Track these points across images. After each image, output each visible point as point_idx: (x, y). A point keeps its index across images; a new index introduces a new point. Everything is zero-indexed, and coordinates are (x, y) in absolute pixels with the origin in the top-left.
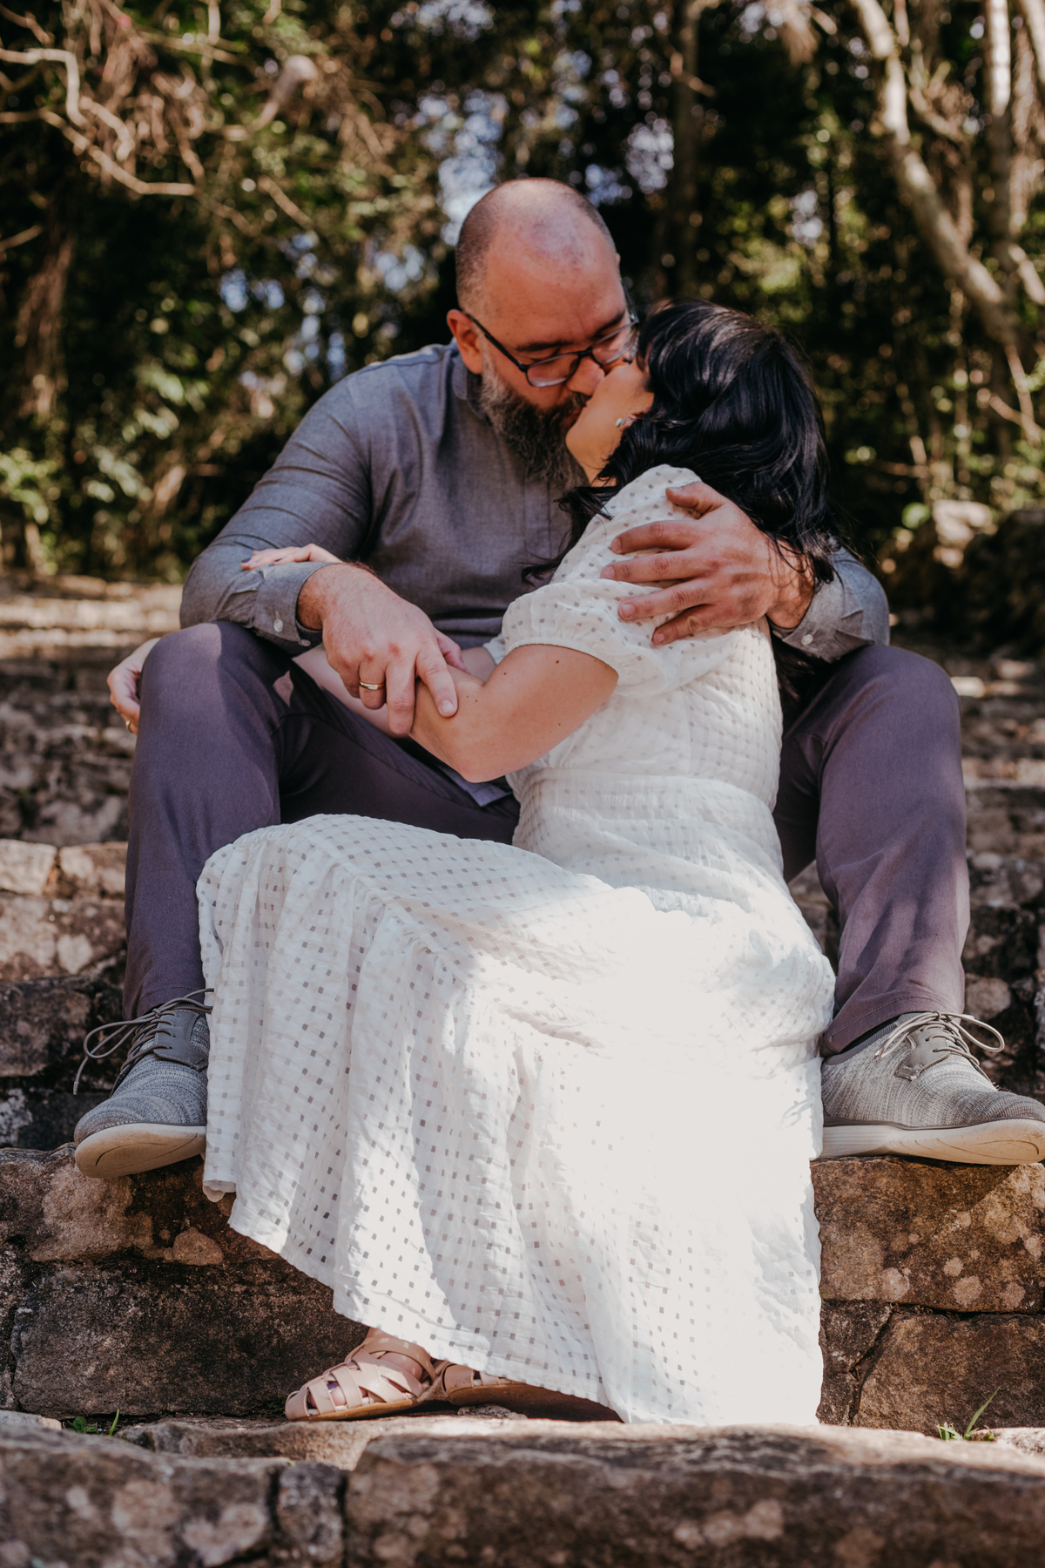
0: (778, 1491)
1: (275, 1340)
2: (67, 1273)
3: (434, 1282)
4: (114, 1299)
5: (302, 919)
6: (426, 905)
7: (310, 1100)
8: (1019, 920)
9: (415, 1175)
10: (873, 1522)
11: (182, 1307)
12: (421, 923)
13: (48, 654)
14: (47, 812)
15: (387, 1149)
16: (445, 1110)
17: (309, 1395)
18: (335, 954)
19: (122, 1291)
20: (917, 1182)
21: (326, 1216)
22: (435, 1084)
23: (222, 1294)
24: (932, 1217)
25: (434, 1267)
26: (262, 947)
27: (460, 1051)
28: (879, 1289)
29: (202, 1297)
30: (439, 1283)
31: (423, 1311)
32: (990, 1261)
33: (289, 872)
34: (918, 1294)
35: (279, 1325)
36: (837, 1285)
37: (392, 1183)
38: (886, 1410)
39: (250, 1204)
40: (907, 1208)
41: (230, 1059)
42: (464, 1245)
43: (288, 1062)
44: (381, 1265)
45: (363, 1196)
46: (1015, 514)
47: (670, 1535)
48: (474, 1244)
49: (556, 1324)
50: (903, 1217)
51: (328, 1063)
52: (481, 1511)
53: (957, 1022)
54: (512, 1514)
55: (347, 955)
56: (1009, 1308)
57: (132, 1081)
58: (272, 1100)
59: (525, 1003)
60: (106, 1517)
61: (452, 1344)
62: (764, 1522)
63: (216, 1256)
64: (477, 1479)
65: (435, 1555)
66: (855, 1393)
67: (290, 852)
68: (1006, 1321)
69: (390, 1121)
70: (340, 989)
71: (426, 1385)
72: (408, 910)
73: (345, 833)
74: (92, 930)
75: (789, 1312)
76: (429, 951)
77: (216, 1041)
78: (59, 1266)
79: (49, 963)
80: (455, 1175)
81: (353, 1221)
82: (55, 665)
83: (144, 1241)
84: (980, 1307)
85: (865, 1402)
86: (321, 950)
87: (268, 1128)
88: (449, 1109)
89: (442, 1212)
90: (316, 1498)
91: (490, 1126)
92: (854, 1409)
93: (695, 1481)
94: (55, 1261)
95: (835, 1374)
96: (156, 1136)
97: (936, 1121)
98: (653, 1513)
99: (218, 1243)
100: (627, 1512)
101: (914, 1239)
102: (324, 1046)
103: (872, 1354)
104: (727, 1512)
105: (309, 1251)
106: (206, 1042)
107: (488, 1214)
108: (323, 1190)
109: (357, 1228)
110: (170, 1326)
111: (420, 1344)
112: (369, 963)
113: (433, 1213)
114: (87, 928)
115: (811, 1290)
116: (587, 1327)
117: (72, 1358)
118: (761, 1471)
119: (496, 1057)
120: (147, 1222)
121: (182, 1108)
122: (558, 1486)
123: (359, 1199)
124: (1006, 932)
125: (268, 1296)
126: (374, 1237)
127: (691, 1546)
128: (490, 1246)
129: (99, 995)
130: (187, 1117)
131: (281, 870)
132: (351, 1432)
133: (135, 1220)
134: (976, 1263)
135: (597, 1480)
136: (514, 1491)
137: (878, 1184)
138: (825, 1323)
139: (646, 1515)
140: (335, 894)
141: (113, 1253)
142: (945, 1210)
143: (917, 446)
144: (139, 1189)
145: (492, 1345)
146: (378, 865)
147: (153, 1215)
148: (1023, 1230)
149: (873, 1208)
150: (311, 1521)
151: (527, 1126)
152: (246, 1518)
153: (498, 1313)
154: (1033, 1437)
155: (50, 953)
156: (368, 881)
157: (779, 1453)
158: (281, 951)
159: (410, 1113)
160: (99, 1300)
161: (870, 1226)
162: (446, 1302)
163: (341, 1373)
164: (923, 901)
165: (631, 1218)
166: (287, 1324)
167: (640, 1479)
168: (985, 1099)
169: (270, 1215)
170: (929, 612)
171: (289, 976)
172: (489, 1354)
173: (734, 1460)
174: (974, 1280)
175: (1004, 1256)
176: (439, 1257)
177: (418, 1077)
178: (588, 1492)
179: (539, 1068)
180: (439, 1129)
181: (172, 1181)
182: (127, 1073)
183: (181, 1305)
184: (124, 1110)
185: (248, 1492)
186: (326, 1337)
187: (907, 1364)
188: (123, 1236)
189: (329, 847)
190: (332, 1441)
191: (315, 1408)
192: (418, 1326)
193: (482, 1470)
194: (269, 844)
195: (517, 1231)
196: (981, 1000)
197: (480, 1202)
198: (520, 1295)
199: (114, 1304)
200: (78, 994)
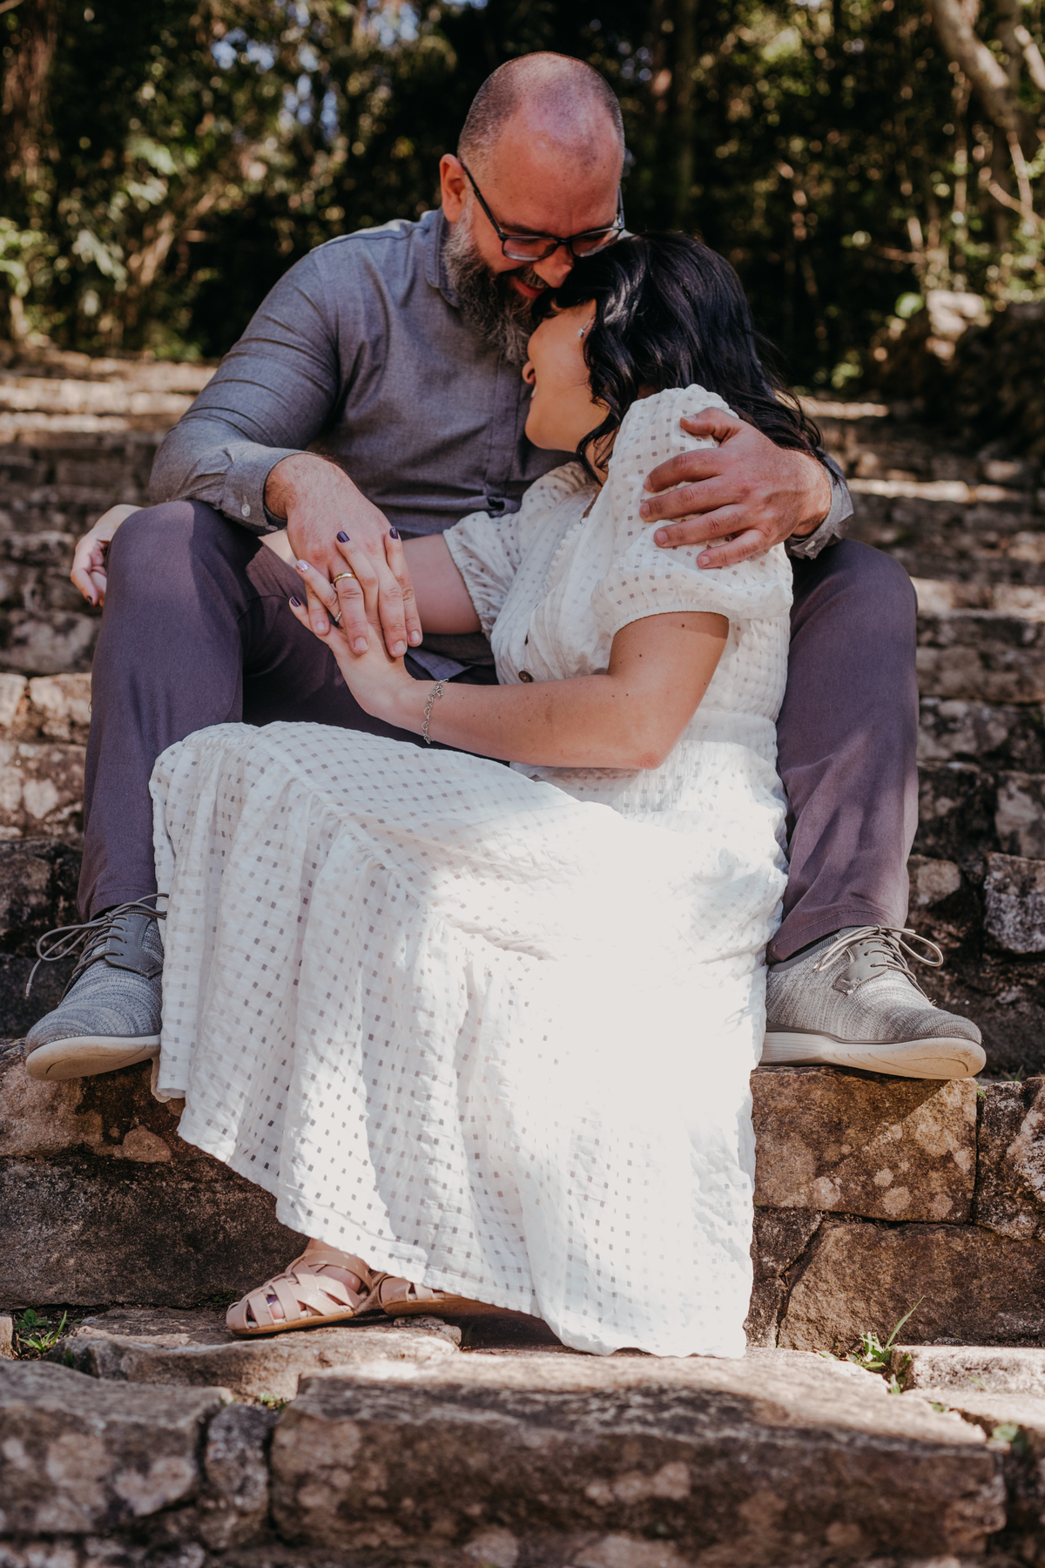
0: (686, 1454)
1: (221, 1236)
2: (18, 1168)
3: (376, 1194)
4: (64, 1194)
5: (257, 834)
6: (381, 821)
7: (260, 1013)
8: (978, 783)
9: (363, 1089)
10: (776, 1486)
11: (131, 1202)
12: (375, 839)
13: (29, 440)
14: (20, 632)
15: (335, 1064)
16: (393, 1025)
17: (249, 1308)
18: (288, 870)
19: (72, 1186)
20: (851, 1095)
21: (271, 1124)
22: (385, 1000)
23: (170, 1190)
24: (865, 1129)
25: (378, 1179)
26: (218, 853)
27: (410, 969)
28: (810, 1198)
29: (151, 1193)
30: (381, 1195)
31: (364, 1223)
32: (919, 1173)
33: (247, 785)
34: (849, 1203)
35: (225, 1222)
36: (770, 1192)
37: (339, 1097)
38: (813, 1315)
39: (198, 1113)
40: (840, 1119)
41: (186, 968)
42: (406, 1160)
43: (239, 976)
44: (325, 1178)
45: (309, 1110)
46: (1011, 305)
47: (582, 1492)
48: (416, 1158)
49: (491, 1238)
50: (836, 1129)
51: (278, 977)
52: (401, 1465)
53: (898, 936)
54: (430, 1469)
55: (300, 871)
56: (937, 1218)
57: (83, 986)
58: (222, 1013)
59: (477, 918)
60: (41, 1468)
61: (391, 1256)
62: (671, 1482)
63: (164, 1154)
64: (397, 1436)
65: (357, 1504)
66: (783, 1299)
67: (249, 764)
68: (933, 1231)
69: (339, 1037)
70: (291, 904)
71: (363, 1296)
72: (364, 826)
73: (304, 745)
74: (58, 774)
75: (724, 1223)
76: (383, 868)
77: (172, 948)
78: (11, 1161)
79: (15, 807)
80: (400, 1090)
81: (298, 1134)
82: (35, 454)
83: (94, 1138)
84: (909, 1217)
85: (793, 1306)
86: (275, 865)
87: (218, 1039)
88: (397, 1024)
89: (387, 1125)
90: (243, 1451)
91: (437, 1044)
92: (782, 1314)
93: (606, 1443)
94: (7, 1157)
95: (765, 1279)
96: (105, 1049)
97: (869, 1036)
98: (566, 1472)
99: (167, 1141)
100: (542, 1470)
101: (846, 1149)
102: (275, 961)
103: (802, 1261)
104: (637, 1473)
105: (253, 1158)
106: (161, 951)
107: (432, 1130)
108: (268, 1098)
109: (303, 1141)
110: (119, 1221)
111: (360, 1256)
112: (323, 880)
113: (378, 1126)
114: (53, 774)
115: (745, 1203)
116: (522, 1239)
117: (24, 1251)
118: (670, 1435)
119: (447, 973)
120: (97, 1120)
121: (132, 1019)
122: (475, 1444)
123: (306, 1113)
124: (965, 794)
125: (214, 1193)
126: (319, 1150)
127: (601, 1502)
128: (432, 1161)
129: (59, 860)
130: (136, 1028)
131: (239, 781)
132: (286, 1355)
133: (85, 1117)
134: (905, 1175)
135: (513, 1439)
136: (432, 1448)
137: (812, 1096)
138: (757, 1228)
139: (559, 1473)
140: (290, 809)
141: (64, 1149)
142: (878, 1123)
143: (915, 230)
144: (89, 1089)
145: (430, 1258)
146: (335, 778)
147: (103, 1113)
148: (951, 1143)
149: (807, 1119)
150: (237, 1473)
151: (474, 1040)
152: (175, 1470)
153: (436, 1227)
154: (949, 1360)
155: (17, 798)
156: (324, 796)
157: (690, 1413)
158: (236, 865)
159: (359, 1028)
160: (50, 1195)
161: (804, 1136)
162: (388, 1214)
163: (280, 1286)
164: (869, 809)
165: (573, 1132)
166: (233, 1220)
167: (554, 1440)
168: (919, 1015)
169: (218, 1125)
170: (919, 403)
171: (243, 890)
172: (427, 1267)
173: (645, 1422)
174: (903, 1190)
175: (933, 1168)
176: (383, 1169)
177: (368, 992)
178: (503, 1451)
179: (488, 984)
180: (387, 1043)
181: (121, 1081)
182: (78, 977)
183: (129, 1201)
184: (75, 1022)
185: (176, 1446)
186: (271, 1234)
187: (835, 1271)
188: (73, 1133)
189: (287, 760)
190: (267, 1364)
191: (254, 1320)
192: (358, 1238)
193: (402, 1429)
194: (227, 751)
195: (459, 1148)
196: (932, 882)
197: (424, 1118)
198: (459, 1210)
199: (65, 1199)
200: (38, 860)
